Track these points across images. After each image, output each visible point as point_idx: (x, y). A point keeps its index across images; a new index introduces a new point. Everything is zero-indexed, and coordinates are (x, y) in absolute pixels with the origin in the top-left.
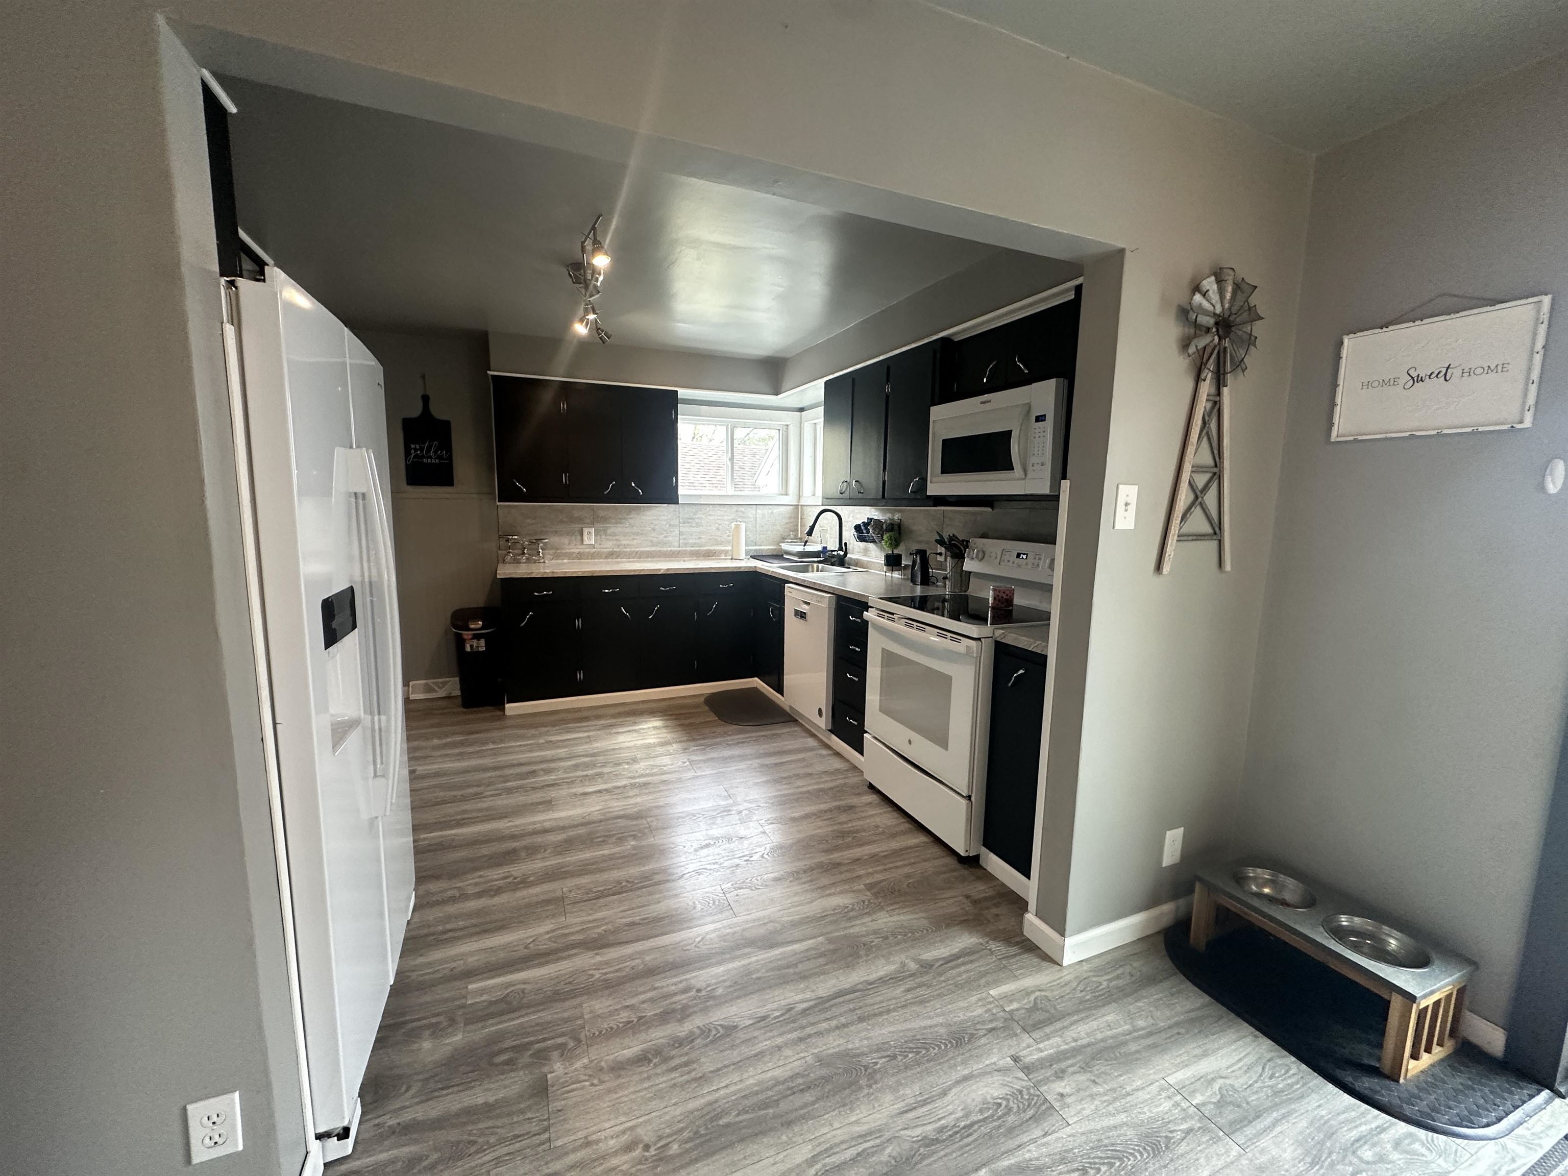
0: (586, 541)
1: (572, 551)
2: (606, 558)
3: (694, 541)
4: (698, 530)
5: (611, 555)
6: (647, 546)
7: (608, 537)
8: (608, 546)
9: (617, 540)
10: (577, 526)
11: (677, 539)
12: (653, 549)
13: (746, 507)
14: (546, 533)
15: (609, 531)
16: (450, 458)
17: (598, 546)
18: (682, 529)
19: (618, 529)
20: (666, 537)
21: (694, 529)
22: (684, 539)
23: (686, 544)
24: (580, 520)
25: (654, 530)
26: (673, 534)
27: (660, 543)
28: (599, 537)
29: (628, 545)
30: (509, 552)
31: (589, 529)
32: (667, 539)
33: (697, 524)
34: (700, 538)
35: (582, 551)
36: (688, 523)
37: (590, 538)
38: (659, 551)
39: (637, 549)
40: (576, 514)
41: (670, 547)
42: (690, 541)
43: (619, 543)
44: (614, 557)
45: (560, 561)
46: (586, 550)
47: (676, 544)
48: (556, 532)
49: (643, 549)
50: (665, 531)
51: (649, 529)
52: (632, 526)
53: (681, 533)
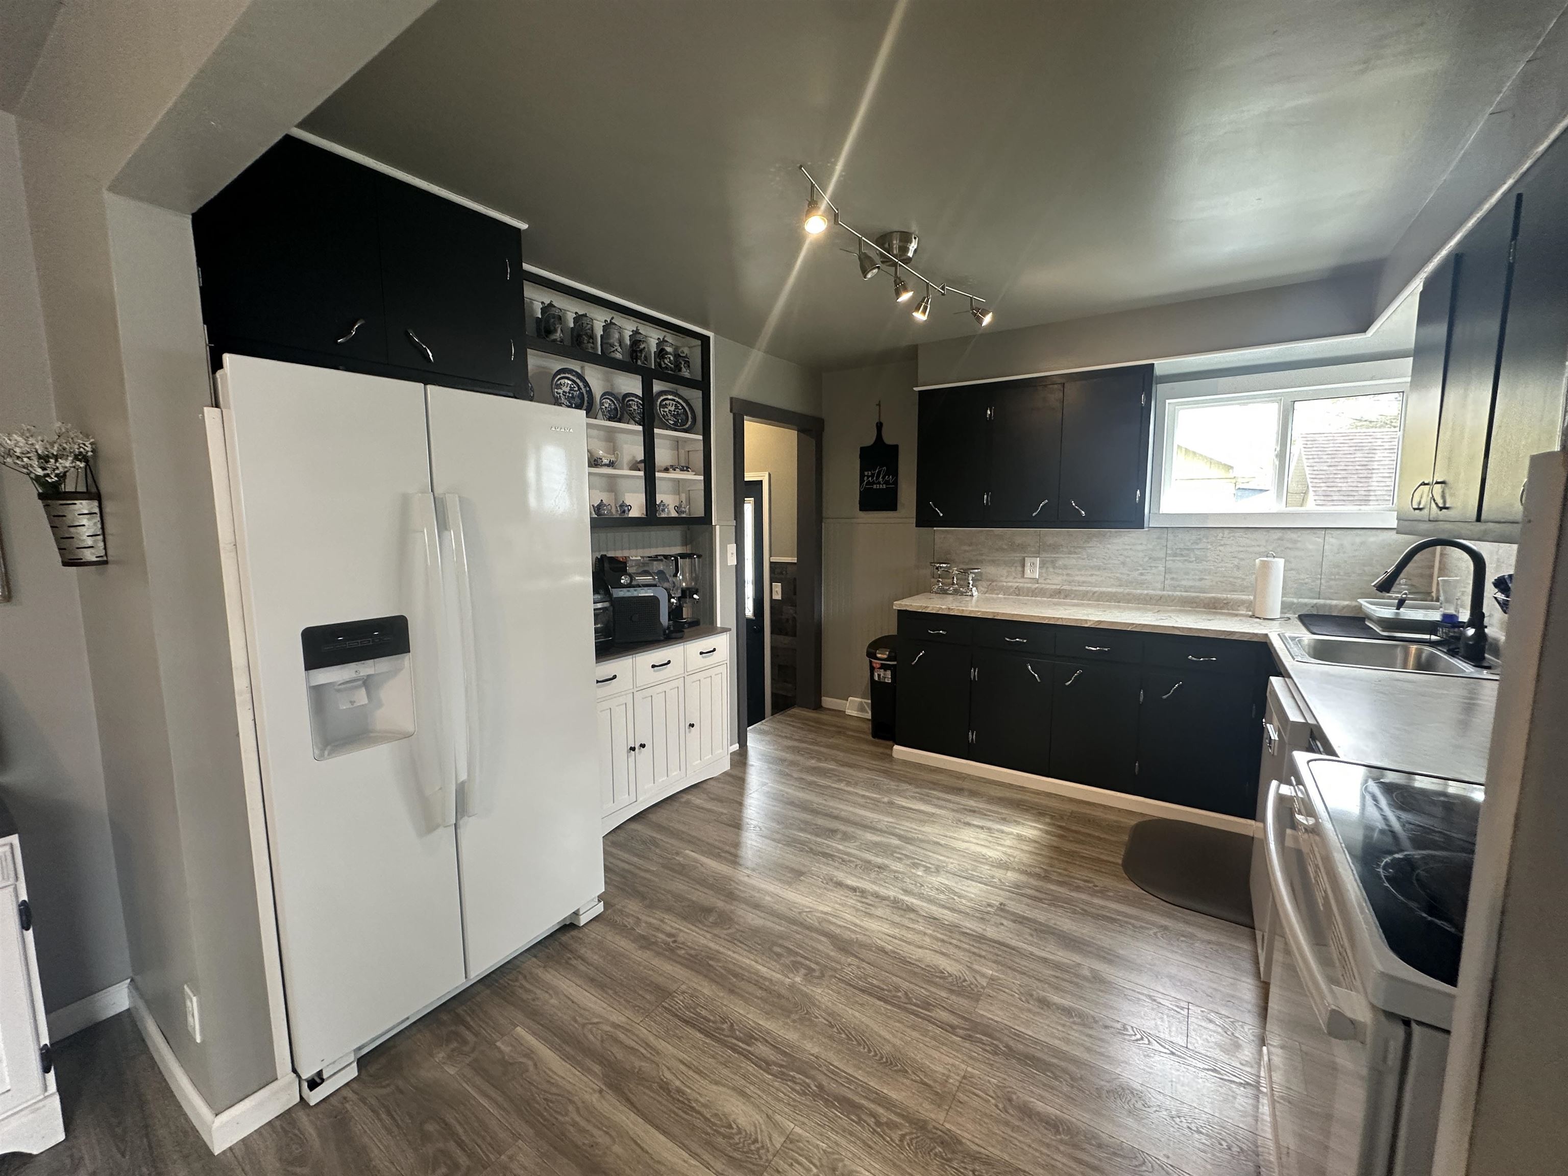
0: (1028, 573)
1: (1010, 584)
2: (1051, 596)
3: (1191, 583)
4: (1200, 566)
5: (1058, 593)
6: (1112, 585)
7: (1057, 571)
8: (1056, 582)
9: (1068, 575)
10: (1018, 556)
11: (1162, 578)
12: (1120, 590)
13: (1300, 533)
14: (981, 562)
15: (1060, 563)
16: (896, 483)
17: (1043, 582)
18: (1170, 564)
19: (1072, 561)
20: (1142, 574)
21: (1191, 566)
22: (1172, 579)
23: (1174, 588)
24: (1023, 548)
25: (1123, 563)
26: (1154, 571)
27: (1131, 582)
28: (1044, 571)
29: (1084, 582)
30: (939, 581)
31: (1033, 560)
32: (1143, 577)
33: (1197, 558)
34: (1201, 580)
35: (1021, 585)
36: (1182, 555)
37: (1033, 570)
38: (1129, 594)
39: (1097, 589)
40: (1018, 540)
41: (1147, 588)
42: (1184, 583)
43: (1071, 579)
44: (1062, 596)
45: (994, 596)
46: (1026, 585)
47: (1159, 586)
48: (993, 561)
49: (1104, 589)
50: (1141, 565)
51: (1116, 562)
52: (1090, 557)
53: (1167, 571)
